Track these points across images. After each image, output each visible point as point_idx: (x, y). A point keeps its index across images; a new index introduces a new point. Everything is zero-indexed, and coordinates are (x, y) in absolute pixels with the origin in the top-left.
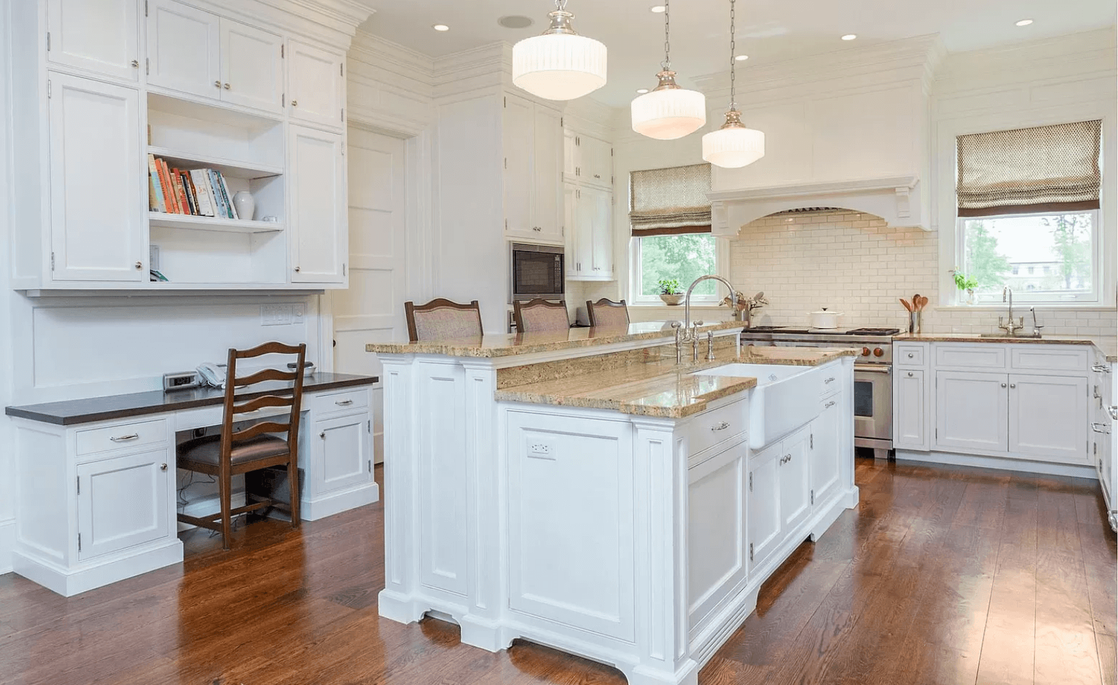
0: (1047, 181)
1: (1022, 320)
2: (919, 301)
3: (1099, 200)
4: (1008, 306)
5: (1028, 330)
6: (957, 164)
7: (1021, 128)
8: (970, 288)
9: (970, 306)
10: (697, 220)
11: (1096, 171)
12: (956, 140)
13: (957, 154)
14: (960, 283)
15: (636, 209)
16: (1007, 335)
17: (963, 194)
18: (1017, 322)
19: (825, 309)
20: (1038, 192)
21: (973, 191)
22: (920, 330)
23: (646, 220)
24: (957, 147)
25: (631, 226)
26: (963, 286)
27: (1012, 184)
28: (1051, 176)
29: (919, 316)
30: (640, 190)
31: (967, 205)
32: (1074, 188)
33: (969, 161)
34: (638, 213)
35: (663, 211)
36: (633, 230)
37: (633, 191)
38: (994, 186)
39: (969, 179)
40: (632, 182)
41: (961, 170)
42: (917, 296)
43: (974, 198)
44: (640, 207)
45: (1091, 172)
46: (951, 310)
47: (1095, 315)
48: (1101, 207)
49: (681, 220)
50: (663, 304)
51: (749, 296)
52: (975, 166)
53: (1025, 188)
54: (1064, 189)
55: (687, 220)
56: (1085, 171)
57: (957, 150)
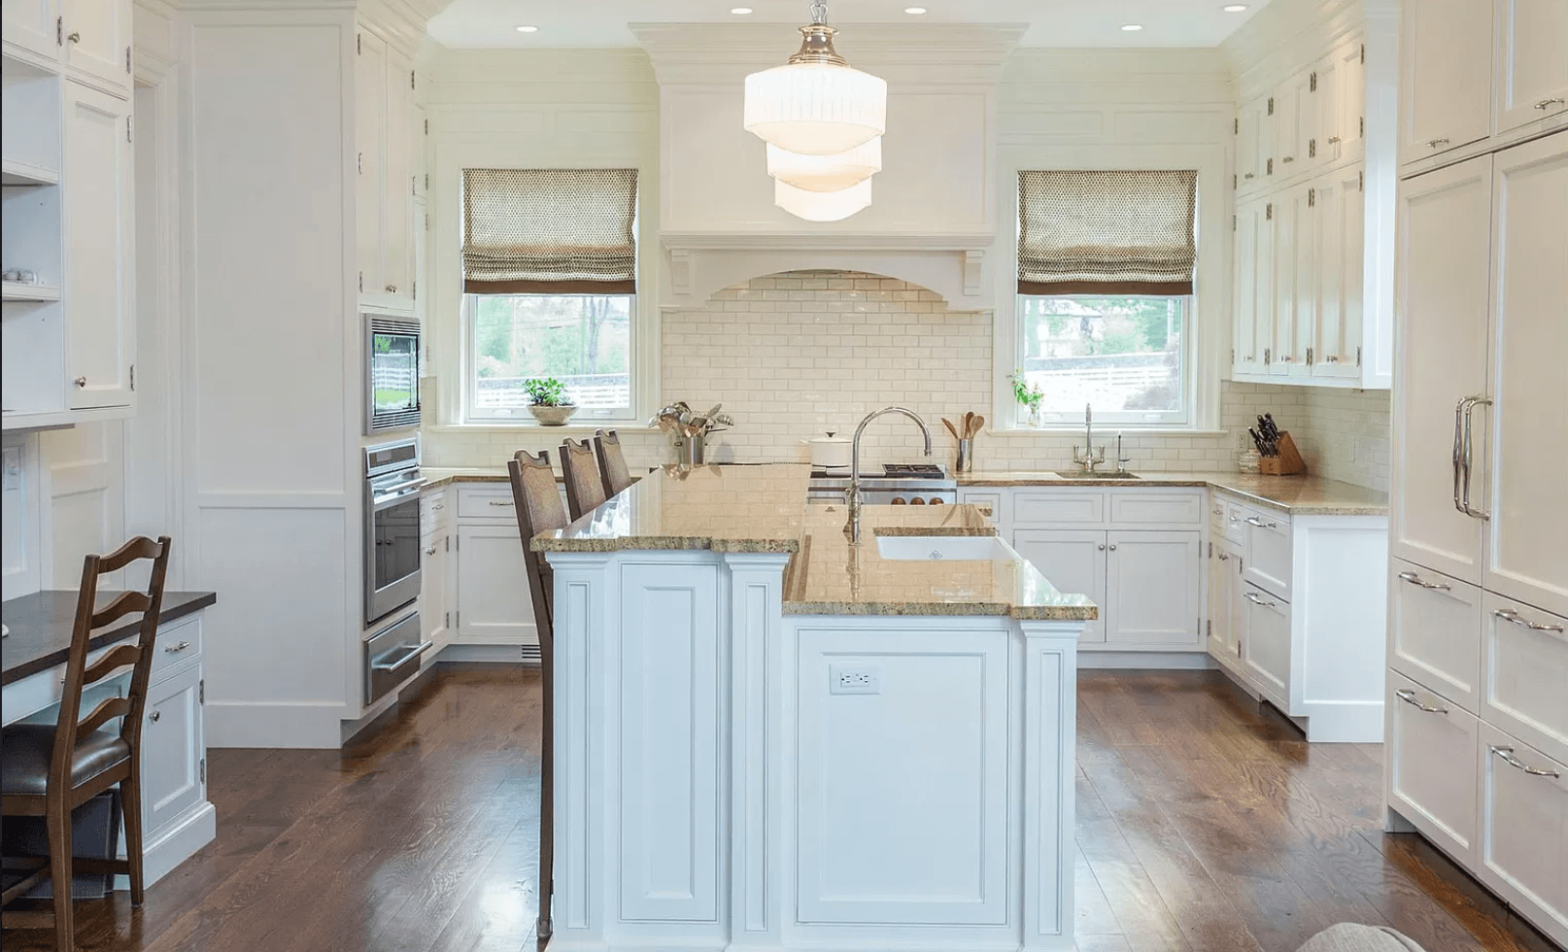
0: (1133, 251)
1: (1102, 450)
2: (972, 422)
3: (1191, 282)
4: (1086, 430)
5: (1107, 466)
6: (1018, 214)
7: (1102, 170)
8: (1034, 402)
9: (1033, 429)
10: (600, 270)
11: (1190, 242)
12: (1018, 176)
13: (1018, 198)
14: (1020, 394)
15: (477, 239)
16: (1084, 473)
17: (1027, 260)
18: (1096, 454)
19: (830, 435)
20: (1121, 265)
21: (1041, 257)
22: (970, 467)
23: (495, 264)
24: (1018, 187)
25: (464, 273)
26: (1026, 401)
27: (1091, 250)
28: (1138, 243)
29: (971, 444)
30: (482, 207)
31: (1030, 276)
32: (1163, 263)
33: (1036, 211)
34: (481, 249)
35: (531, 250)
36: (466, 281)
37: (468, 207)
38: (1070, 251)
39: (1035, 239)
40: (468, 190)
41: (1024, 223)
42: (970, 415)
43: (1041, 268)
44: (482, 238)
45: (1183, 243)
46: (1009, 436)
47: (1187, 443)
48: (1194, 292)
49: (568, 269)
50: (535, 424)
51: (699, 409)
52: (1042, 218)
53: (1106, 259)
54: (1153, 263)
55: (580, 269)
56: (1176, 240)
57: (1018, 192)
